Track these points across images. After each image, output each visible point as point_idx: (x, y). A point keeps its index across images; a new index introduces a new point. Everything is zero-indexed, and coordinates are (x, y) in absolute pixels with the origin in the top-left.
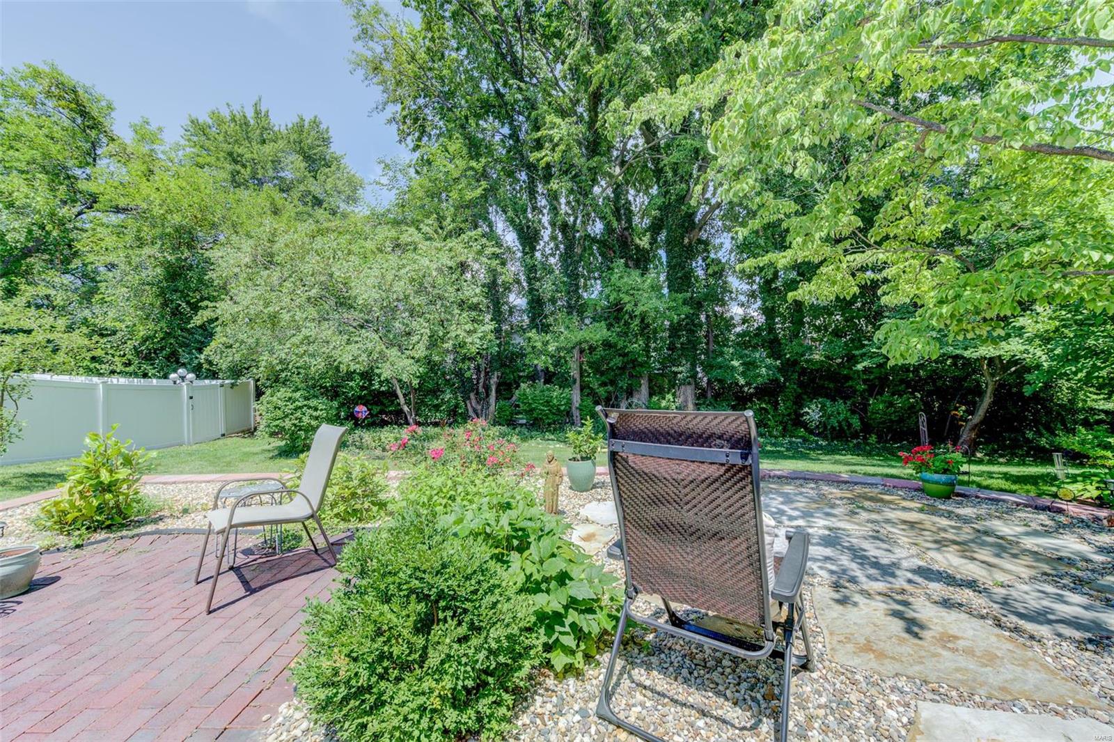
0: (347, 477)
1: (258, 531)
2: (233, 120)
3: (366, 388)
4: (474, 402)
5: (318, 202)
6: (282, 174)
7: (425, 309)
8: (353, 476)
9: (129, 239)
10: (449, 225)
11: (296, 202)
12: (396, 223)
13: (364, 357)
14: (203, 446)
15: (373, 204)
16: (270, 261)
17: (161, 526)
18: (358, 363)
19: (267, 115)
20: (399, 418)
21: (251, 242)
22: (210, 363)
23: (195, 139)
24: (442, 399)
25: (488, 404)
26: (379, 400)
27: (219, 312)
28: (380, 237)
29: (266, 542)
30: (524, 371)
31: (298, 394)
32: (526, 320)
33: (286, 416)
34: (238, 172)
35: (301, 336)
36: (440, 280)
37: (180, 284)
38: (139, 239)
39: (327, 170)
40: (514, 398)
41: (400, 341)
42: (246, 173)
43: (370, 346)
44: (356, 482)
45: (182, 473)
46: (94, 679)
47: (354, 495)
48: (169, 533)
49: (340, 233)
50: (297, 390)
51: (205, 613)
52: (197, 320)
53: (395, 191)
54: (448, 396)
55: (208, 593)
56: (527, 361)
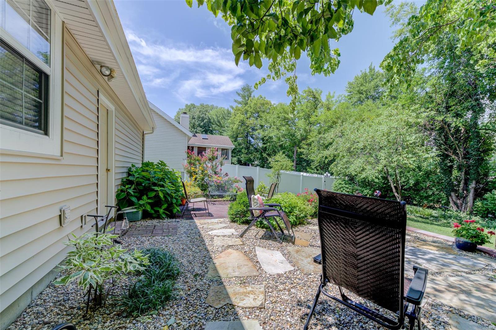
4: (454, 198)
25: (467, 201)
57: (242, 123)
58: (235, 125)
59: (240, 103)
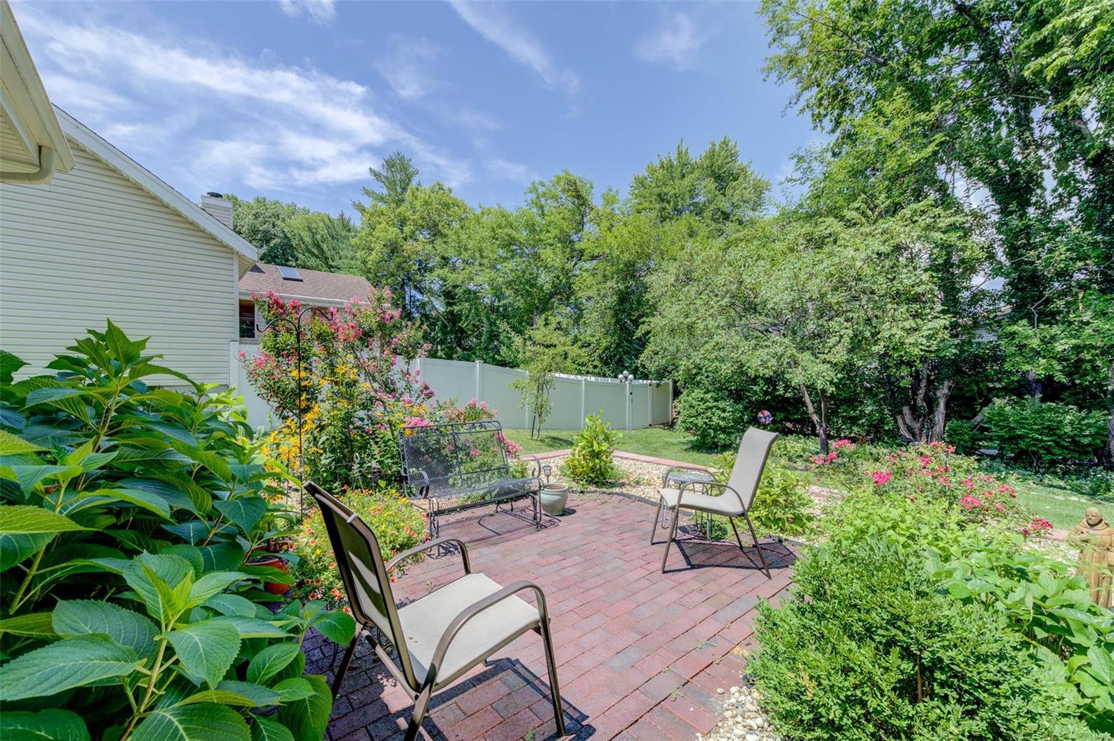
0: (768, 483)
1: (690, 514)
2: (662, 166)
3: (770, 394)
4: (908, 418)
5: (726, 216)
6: (696, 200)
7: (845, 307)
8: (775, 484)
9: (599, 277)
10: (883, 201)
11: (709, 221)
12: (810, 217)
13: (773, 362)
14: (638, 432)
15: (783, 202)
16: (688, 279)
17: (624, 490)
18: (767, 368)
19: (686, 153)
20: (805, 428)
21: (676, 264)
22: (643, 366)
23: (636, 191)
24: (861, 411)
25: (932, 424)
26: (783, 406)
27: (652, 325)
28: (791, 237)
29: (697, 525)
30: (999, 380)
31: (709, 396)
32: (1005, 308)
33: (699, 415)
34: (664, 209)
35: (713, 343)
36: (868, 271)
37: (627, 305)
38: (604, 276)
39: (735, 183)
40: (978, 418)
41: (813, 343)
42: (669, 207)
43: (780, 350)
44: (777, 490)
45: (626, 451)
46: (601, 592)
47: (775, 502)
48: (629, 496)
49: (748, 241)
50: (708, 392)
51: (661, 572)
52: (638, 334)
53: (809, 183)
54: (870, 408)
55: (663, 556)
56: (1007, 366)
57: (393, 249)
58: (374, 253)
59: (382, 199)
